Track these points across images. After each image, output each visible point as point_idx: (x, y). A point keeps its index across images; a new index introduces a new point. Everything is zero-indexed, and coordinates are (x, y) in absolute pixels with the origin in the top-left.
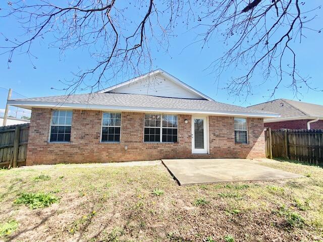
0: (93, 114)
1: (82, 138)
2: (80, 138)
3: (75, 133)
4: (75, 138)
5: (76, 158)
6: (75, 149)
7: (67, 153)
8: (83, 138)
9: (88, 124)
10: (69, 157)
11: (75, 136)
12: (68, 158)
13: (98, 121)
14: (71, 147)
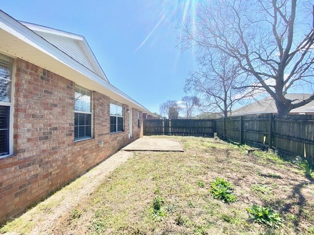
0: (63, 85)
1: (45, 138)
2: (41, 139)
3: (29, 126)
4: (29, 140)
5: (36, 190)
6: (31, 168)
7: (11, 186)
8: (47, 138)
9: (56, 106)
10: (16, 195)
11: (28, 135)
12: (17, 199)
13: (71, 101)
14: (20, 168)
